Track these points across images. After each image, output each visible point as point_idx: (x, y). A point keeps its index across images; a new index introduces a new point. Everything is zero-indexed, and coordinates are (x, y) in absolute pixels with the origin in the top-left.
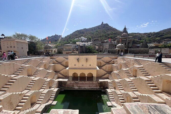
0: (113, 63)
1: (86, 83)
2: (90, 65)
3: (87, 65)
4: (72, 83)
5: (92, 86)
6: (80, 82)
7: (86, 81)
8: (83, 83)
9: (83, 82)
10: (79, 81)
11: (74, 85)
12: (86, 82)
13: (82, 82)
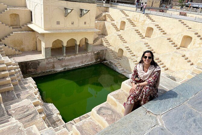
0: (104, 18)
1: (76, 58)
2: (85, 23)
3: (80, 23)
4: (52, 61)
5: (85, 61)
6: (67, 58)
7: (77, 53)
8: (72, 59)
9: (73, 56)
10: (65, 55)
11: (55, 66)
12: (77, 56)
13: (70, 57)
